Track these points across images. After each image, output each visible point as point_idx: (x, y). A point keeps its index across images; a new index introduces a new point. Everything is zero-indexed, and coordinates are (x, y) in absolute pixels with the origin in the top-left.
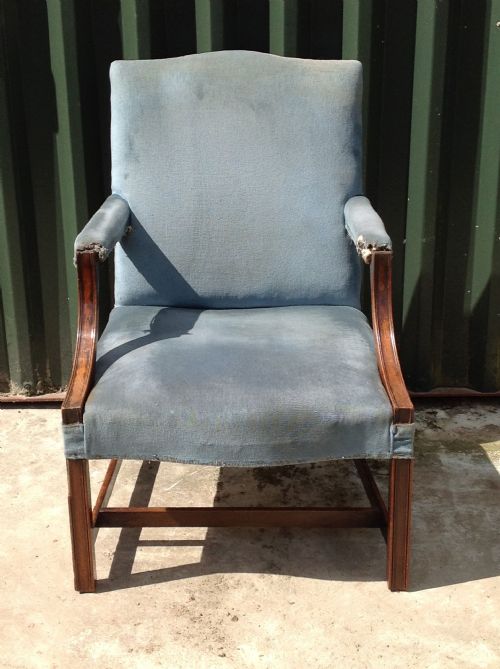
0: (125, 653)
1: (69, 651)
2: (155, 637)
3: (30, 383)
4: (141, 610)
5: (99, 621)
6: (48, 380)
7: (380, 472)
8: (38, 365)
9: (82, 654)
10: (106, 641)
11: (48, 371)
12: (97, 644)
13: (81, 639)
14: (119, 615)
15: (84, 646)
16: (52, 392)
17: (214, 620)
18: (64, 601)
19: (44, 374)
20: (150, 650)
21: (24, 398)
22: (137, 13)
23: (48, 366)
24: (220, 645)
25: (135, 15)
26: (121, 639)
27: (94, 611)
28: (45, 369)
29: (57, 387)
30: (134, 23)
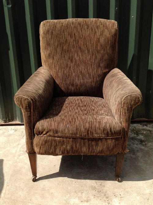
0: (80, 202)
1: (64, 202)
2: (88, 197)
3: (5, 119)
4: (83, 188)
5: (71, 192)
6: (10, 118)
7: (143, 143)
8: (7, 114)
9: (68, 203)
10: (74, 198)
11: (10, 116)
12: (72, 199)
13: (67, 197)
14: (77, 190)
15: (68, 200)
16: (11, 121)
17: (104, 191)
18: (60, 185)
19: (9, 117)
20: (87, 201)
21: (3, 123)
22: (30, 15)
23: (10, 114)
24: (107, 200)
25: (29, 16)
26: (79, 198)
27: (69, 188)
28: (9, 115)
29: (13, 120)
30: (29, 18)
